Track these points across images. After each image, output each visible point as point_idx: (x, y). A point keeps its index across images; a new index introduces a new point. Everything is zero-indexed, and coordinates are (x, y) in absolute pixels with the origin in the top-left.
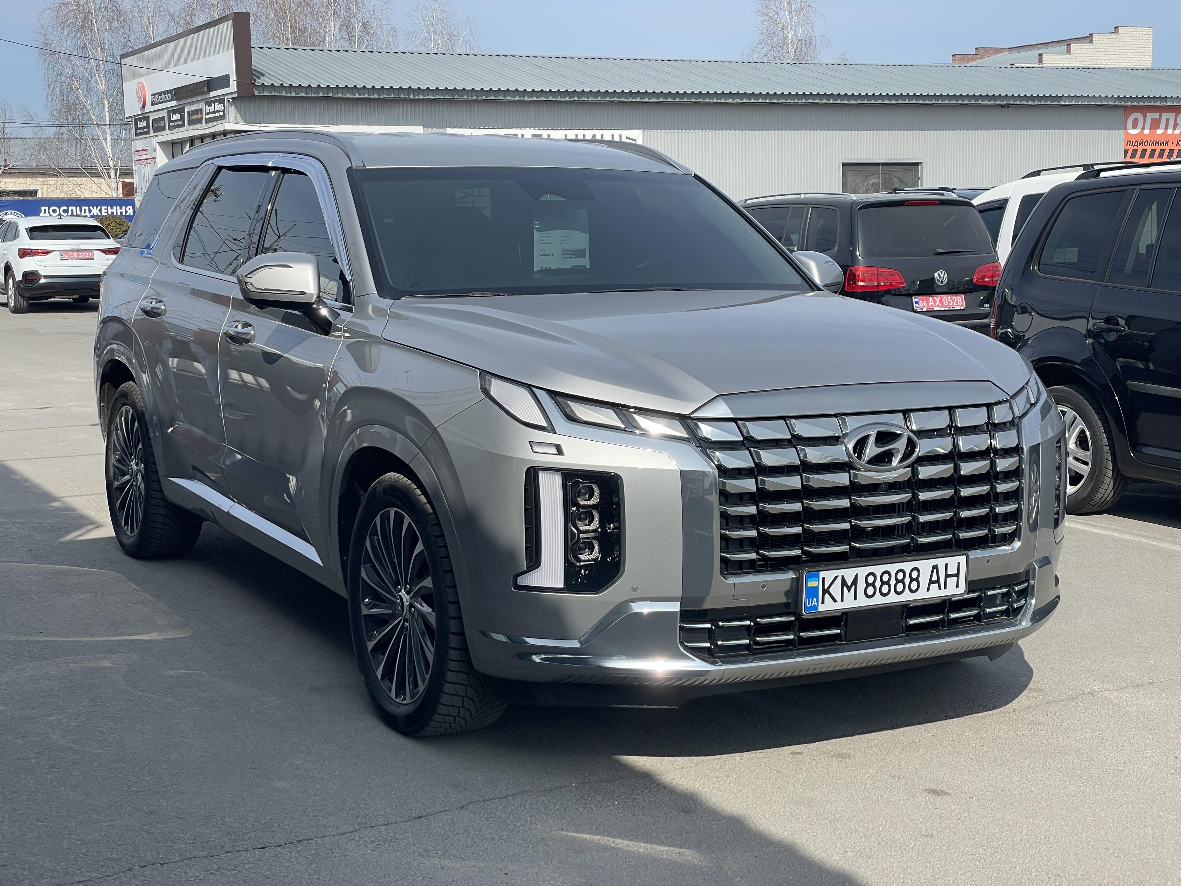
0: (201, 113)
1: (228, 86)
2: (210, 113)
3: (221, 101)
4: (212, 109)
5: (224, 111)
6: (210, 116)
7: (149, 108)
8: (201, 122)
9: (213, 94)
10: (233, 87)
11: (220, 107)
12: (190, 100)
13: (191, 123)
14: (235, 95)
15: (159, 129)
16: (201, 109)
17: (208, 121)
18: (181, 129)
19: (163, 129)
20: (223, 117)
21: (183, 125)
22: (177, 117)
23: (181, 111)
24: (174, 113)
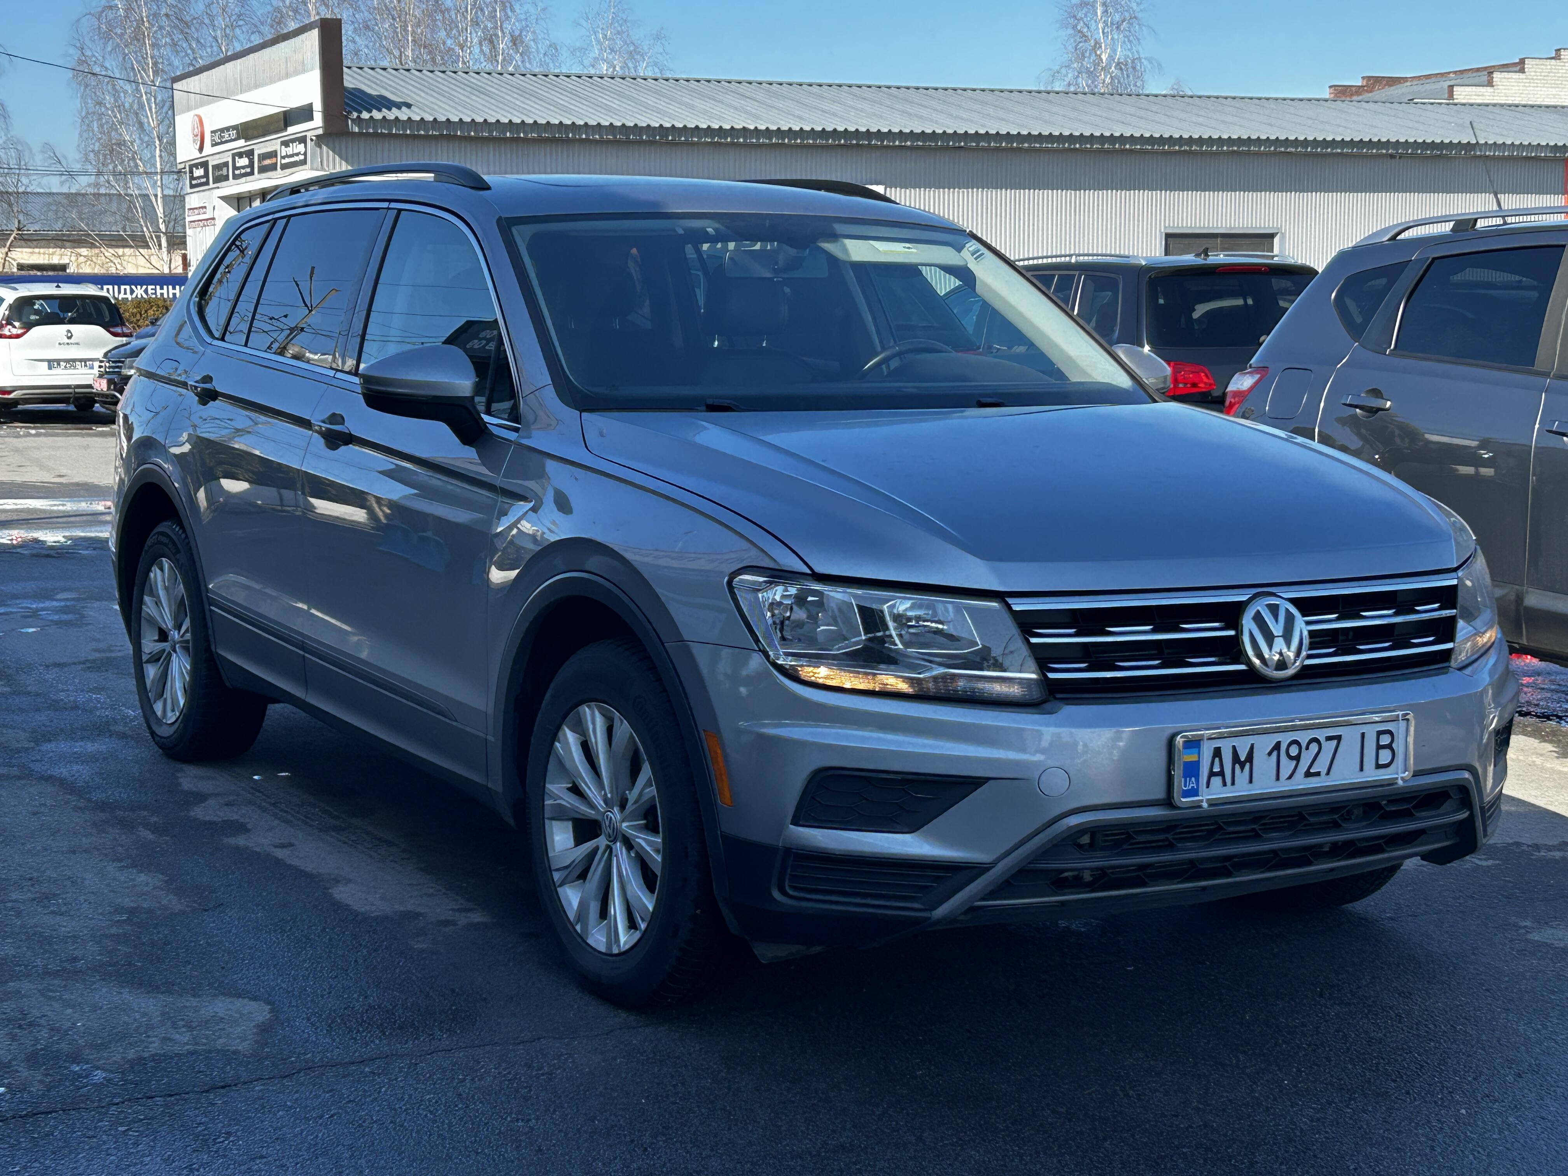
0: (276, 156)
1: (313, 118)
5: (305, 154)
7: (208, 149)
8: (275, 169)
9: (291, 130)
12: (262, 140)
13: (263, 170)
14: (321, 132)
15: (220, 178)
16: (276, 152)
18: (249, 178)
19: (226, 178)
21: (251, 173)
22: (243, 162)
23: (250, 154)
24: (241, 157)
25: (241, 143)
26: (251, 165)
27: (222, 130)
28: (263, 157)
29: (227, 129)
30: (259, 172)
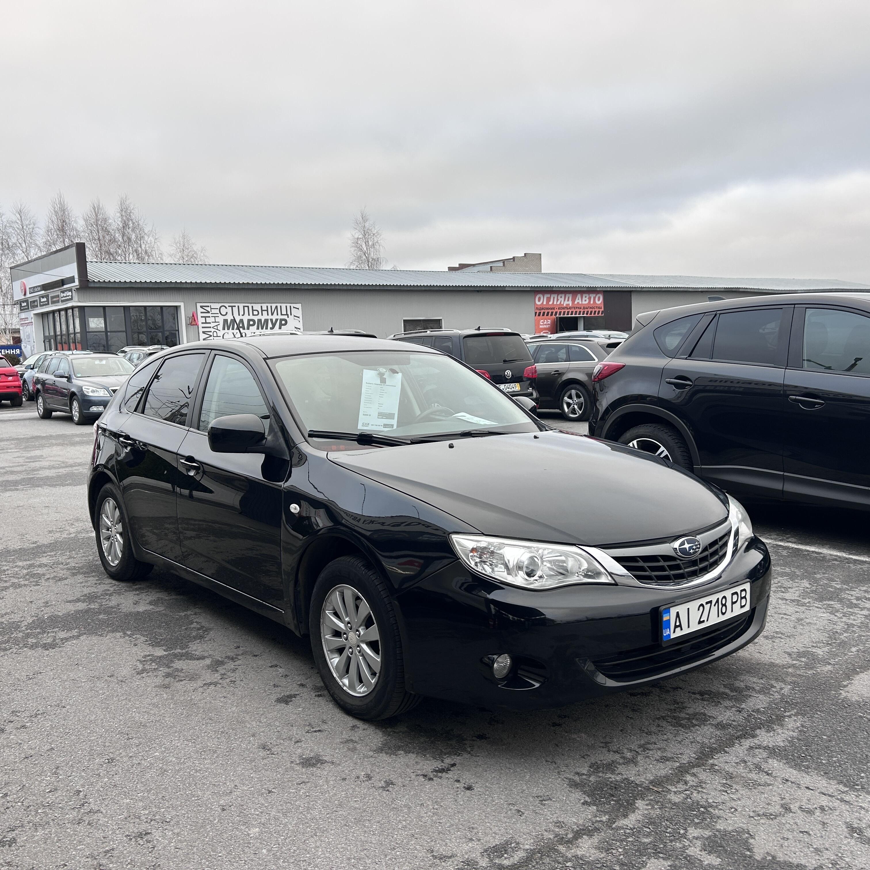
0: (59, 297)
1: (74, 282)
2: (64, 297)
3: (70, 290)
4: (65, 295)
5: (72, 296)
6: (64, 298)
7: (28, 295)
8: (59, 302)
9: (65, 286)
10: (77, 283)
11: (70, 293)
12: (52, 291)
13: (53, 302)
14: (78, 287)
15: (34, 307)
16: (59, 295)
17: (62, 301)
18: (47, 306)
19: (37, 306)
20: (72, 299)
21: (48, 304)
22: (45, 299)
23: (47, 296)
24: (43, 298)
25: (43, 292)
26: (48, 301)
28: (53, 297)
29: (36, 287)
30: (52, 304)
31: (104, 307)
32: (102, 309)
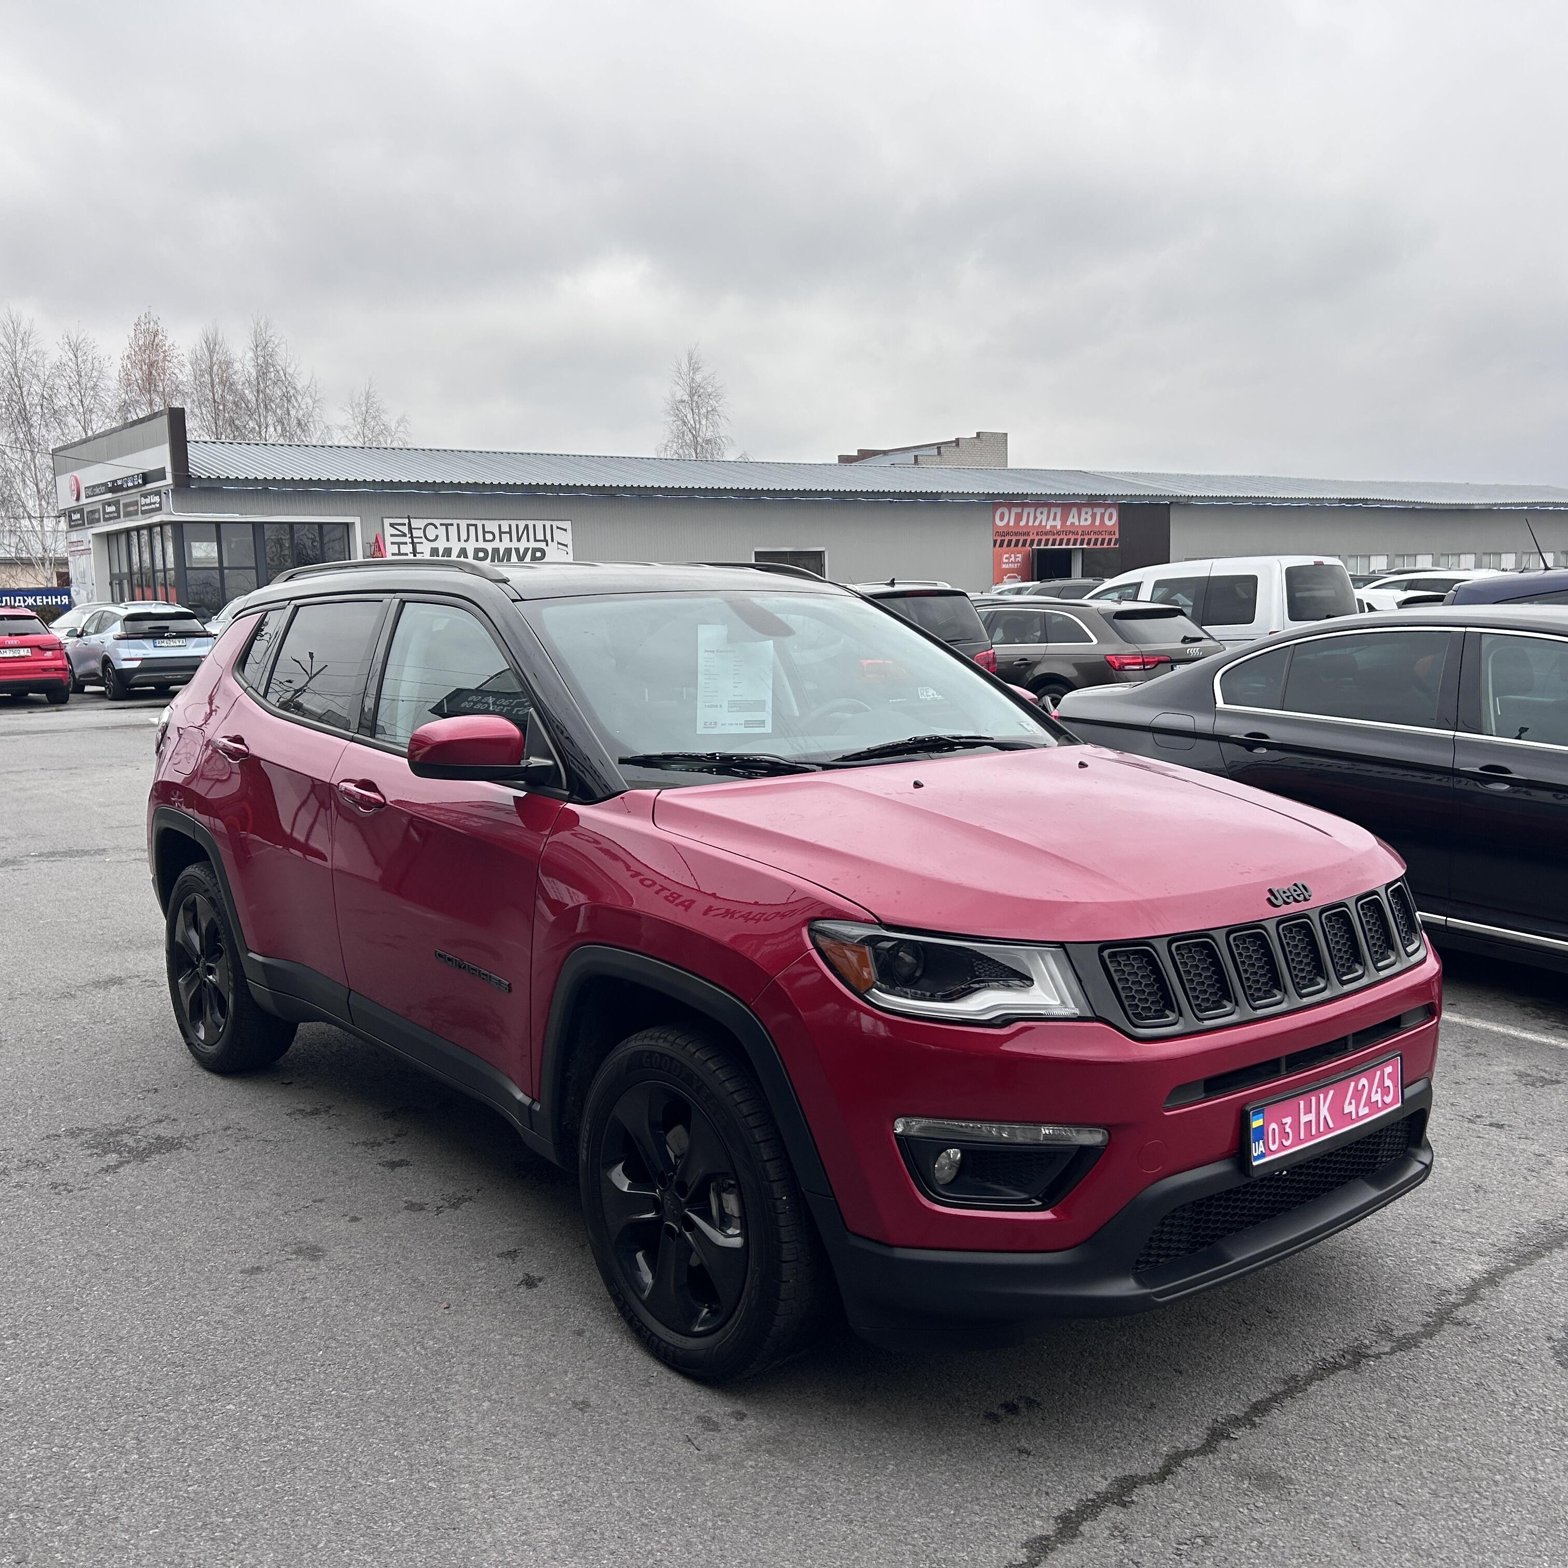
0: (138, 505)
1: (165, 478)
2: (146, 505)
3: (157, 493)
4: (148, 501)
5: (160, 503)
6: (146, 508)
7: (84, 500)
8: (137, 514)
9: (149, 486)
10: (169, 480)
11: (157, 499)
12: (125, 493)
13: (127, 514)
14: (172, 487)
15: (93, 521)
16: (137, 502)
17: (144, 512)
19: (98, 520)
20: (160, 509)
21: (119, 517)
22: (113, 509)
23: (116, 503)
24: (109, 505)
25: (109, 495)
26: (118, 511)
27: (94, 487)
28: (126, 505)
29: (98, 486)
30: (124, 516)
31: (218, 524)
32: (214, 526)
